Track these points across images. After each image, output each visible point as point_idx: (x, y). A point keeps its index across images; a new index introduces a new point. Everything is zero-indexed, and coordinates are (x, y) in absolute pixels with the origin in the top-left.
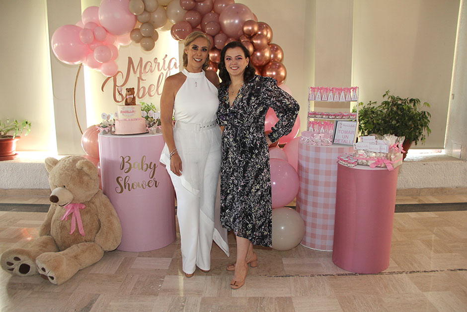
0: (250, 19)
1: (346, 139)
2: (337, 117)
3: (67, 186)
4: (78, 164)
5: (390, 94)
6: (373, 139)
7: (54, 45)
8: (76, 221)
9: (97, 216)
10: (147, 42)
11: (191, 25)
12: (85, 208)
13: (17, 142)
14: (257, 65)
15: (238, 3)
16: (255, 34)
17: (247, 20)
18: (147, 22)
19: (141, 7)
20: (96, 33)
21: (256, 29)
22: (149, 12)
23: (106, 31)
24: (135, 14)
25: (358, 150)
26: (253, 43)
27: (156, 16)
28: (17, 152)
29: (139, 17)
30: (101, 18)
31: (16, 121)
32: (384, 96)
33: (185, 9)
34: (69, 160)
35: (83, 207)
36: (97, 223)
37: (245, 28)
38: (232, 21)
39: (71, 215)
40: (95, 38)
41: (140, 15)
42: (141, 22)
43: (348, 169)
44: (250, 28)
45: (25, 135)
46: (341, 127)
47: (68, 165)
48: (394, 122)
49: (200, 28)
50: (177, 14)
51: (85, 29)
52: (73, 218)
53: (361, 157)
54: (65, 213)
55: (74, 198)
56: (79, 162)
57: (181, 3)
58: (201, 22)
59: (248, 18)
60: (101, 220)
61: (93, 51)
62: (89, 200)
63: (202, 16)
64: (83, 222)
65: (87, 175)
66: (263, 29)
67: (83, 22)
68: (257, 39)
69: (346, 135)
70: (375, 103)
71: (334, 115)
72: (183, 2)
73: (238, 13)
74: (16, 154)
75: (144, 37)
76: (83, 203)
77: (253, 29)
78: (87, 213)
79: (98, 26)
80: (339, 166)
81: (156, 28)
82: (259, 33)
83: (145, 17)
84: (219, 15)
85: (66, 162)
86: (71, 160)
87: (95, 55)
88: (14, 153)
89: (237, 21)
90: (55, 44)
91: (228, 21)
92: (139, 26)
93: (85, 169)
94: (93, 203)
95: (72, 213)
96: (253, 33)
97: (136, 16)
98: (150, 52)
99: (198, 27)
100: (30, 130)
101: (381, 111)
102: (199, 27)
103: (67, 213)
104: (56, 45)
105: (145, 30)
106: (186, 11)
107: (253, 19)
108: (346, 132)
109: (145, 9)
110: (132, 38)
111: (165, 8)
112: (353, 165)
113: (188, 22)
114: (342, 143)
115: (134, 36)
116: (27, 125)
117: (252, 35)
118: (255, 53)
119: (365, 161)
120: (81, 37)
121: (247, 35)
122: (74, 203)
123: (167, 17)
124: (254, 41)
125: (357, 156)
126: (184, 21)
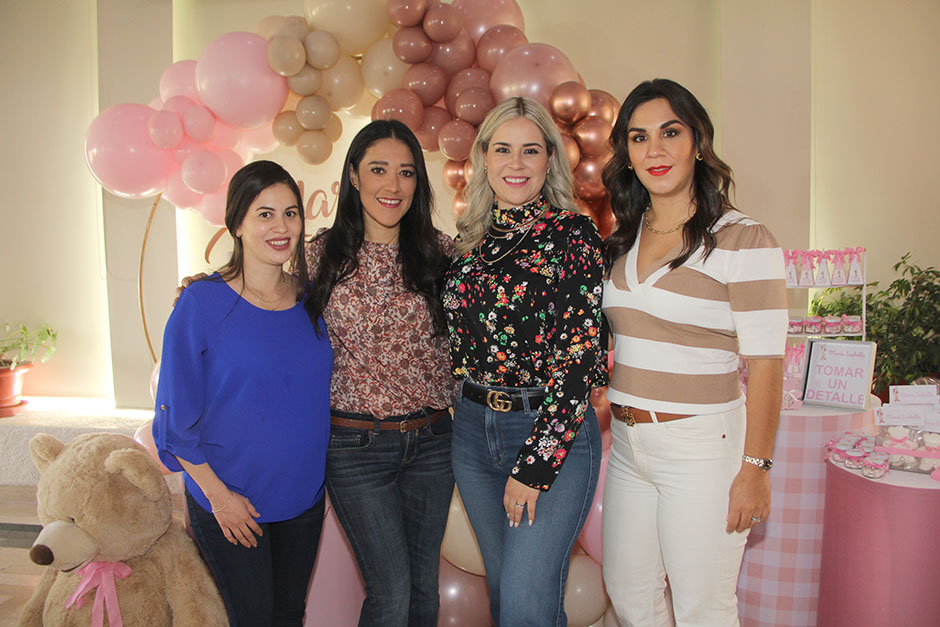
0: (569, 80)
1: (841, 391)
2: (808, 330)
3: (81, 519)
4: (111, 462)
5: (910, 263)
6: (929, 394)
7: (90, 153)
8: (105, 612)
9: (164, 594)
10: (312, 142)
11: (422, 102)
12: (129, 576)
13: (24, 374)
14: (588, 195)
15: (536, 41)
16: (583, 117)
17: (560, 83)
18: (313, 95)
19: (297, 56)
20: (189, 122)
21: (585, 103)
22: (318, 70)
23: (214, 115)
24: (282, 73)
25: (888, 427)
26: (577, 139)
27: (337, 81)
28: (24, 398)
29: (293, 82)
30: (202, 85)
31: (24, 329)
32: (897, 267)
33: (406, 61)
34: (88, 448)
35: (124, 575)
36: (164, 613)
37: (558, 103)
38: (523, 86)
39: (91, 595)
40: (185, 133)
41: (297, 75)
42: (297, 94)
43: (864, 482)
44: (570, 102)
45: (43, 361)
46: (823, 358)
47: (84, 462)
48: (919, 331)
49: (444, 107)
50: (386, 74)
51: (164, 113)
52: (98, 602)
53: (899, 446)
54: (78, 585)
55: (99, 549)
56: (113, 454)
57: (395, 46)
58: (445, 92)
59: (562, 78)
60: (173, 607)
61: (181, 164)
62: (142, 552)
63: (449, 77)
64: (123, 612)
65: (135, 489)
66: (602, 104)
67: (162, 97)
68: (588, 129)
69: (838, 378)
70: (875, 284)
71: (800, 324)
72: (402, 44)
73: (537, 65)
74: (22, 403)
75: (307, 130)
76: (125, 562)
77: (577, 103)
78: (136, 587)
79: (194, 104)
80: (833, 471)
81: (336, 111)
82: (593, 114)
83: (307, 80)
84: (490, 73)
85: (81, 452)
86: (93, 448)
87: (185, 173)
88: (17, 400)
89: (535, 88)
90: (91, 149)
91: (514, 88)
92: (292, 103)
93: (130, 473)
94: (154, 560)
95: (95, 588)
96: (577, 115)
97: (285, 78)
98: (320, 166)
99: (437, 105)
100: (54, 349)
101: (886, 304)
102: (441, 104)
103: (83, 586)
104: (95, 150)
105: (308, 113)
106: (409, 66)
107: (577, 80)
108: (838, 371)
109: (307, 62)
110: (279, 135)
111: (360, 61)
112: (878, 473)
113: (414, 91)
114: (830, 402)
115: (282, 127)
116: (50, 337)
117: (575, 119)
118: (583, 164)
119: (912, 459)
120: (152, 131)
121: (562, 118)
122: (100, 560)
123: (361, 80)
124: (582, 135)
125: (887, 443)
126: (403, 90)
